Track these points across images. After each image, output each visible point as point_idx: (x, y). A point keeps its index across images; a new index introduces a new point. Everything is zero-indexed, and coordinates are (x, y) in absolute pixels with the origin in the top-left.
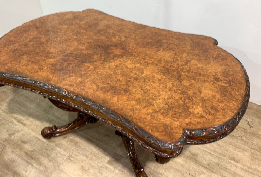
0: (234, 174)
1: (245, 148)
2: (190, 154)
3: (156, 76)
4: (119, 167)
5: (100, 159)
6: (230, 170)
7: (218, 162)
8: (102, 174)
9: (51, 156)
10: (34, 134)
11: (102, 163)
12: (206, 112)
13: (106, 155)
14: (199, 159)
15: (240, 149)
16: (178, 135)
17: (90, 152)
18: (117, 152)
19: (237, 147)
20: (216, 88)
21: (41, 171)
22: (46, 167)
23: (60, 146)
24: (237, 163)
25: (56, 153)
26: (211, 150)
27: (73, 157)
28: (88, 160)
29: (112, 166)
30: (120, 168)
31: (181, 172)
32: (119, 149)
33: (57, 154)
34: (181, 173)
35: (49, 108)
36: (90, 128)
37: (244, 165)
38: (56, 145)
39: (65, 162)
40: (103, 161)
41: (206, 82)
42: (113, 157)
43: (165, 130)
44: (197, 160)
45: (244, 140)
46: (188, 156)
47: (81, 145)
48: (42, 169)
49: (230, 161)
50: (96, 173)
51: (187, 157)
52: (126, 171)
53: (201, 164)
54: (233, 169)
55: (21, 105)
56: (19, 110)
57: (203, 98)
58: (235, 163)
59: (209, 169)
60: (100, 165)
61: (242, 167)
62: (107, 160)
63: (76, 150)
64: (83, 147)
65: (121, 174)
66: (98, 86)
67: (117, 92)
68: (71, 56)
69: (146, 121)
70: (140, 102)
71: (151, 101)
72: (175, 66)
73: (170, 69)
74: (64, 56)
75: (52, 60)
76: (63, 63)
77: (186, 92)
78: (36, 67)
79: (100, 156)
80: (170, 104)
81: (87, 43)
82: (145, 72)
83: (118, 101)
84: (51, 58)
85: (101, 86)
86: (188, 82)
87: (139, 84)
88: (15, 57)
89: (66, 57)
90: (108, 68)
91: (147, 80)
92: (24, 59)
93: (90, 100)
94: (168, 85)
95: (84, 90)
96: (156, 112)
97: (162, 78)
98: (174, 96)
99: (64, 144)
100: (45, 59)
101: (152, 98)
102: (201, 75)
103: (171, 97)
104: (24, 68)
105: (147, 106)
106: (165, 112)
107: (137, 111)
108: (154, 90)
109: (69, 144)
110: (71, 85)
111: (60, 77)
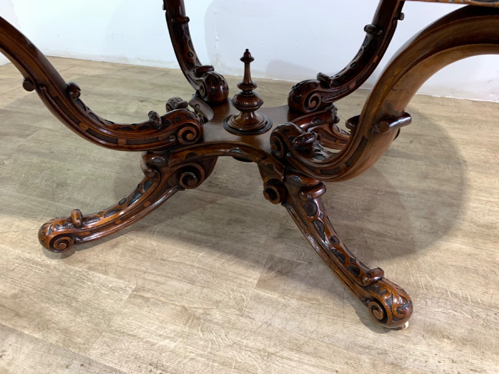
2: (477, 228)
4: (296, 290)
5: (232, 281)
8: (250, 318)
9: (80, 299)
10: (18, 251)
11: (242, 290)
13: (248, 267)
17: (198, 268)
18: (278, 255)
21: (51, 344)
22: (66, 331)
23: (105, 268)
25: (95, 289)
27: (149, 291)
28: (196, 289)
29: (275, 290)
30: (298, 293)
31: (476, 272)
32: (280, 246)
33: (97, 291)
34: (478, 274)
35: (57, 187)
36: (183, 214)
38: (90, 268)
39: (126, 307)
40: (243, 282)
42: (271, 269)
46: (475, 233)
47: (165, 256)
48: (53, 338)
50: (233, 318)
52: (320, 298)
60: (239, 295)
62: (255, 279)
63: (154, 271)
64: (175, 259)
65: (310, 307)
79: (230, 274)
99: (113, 261)
109: (131, 259)
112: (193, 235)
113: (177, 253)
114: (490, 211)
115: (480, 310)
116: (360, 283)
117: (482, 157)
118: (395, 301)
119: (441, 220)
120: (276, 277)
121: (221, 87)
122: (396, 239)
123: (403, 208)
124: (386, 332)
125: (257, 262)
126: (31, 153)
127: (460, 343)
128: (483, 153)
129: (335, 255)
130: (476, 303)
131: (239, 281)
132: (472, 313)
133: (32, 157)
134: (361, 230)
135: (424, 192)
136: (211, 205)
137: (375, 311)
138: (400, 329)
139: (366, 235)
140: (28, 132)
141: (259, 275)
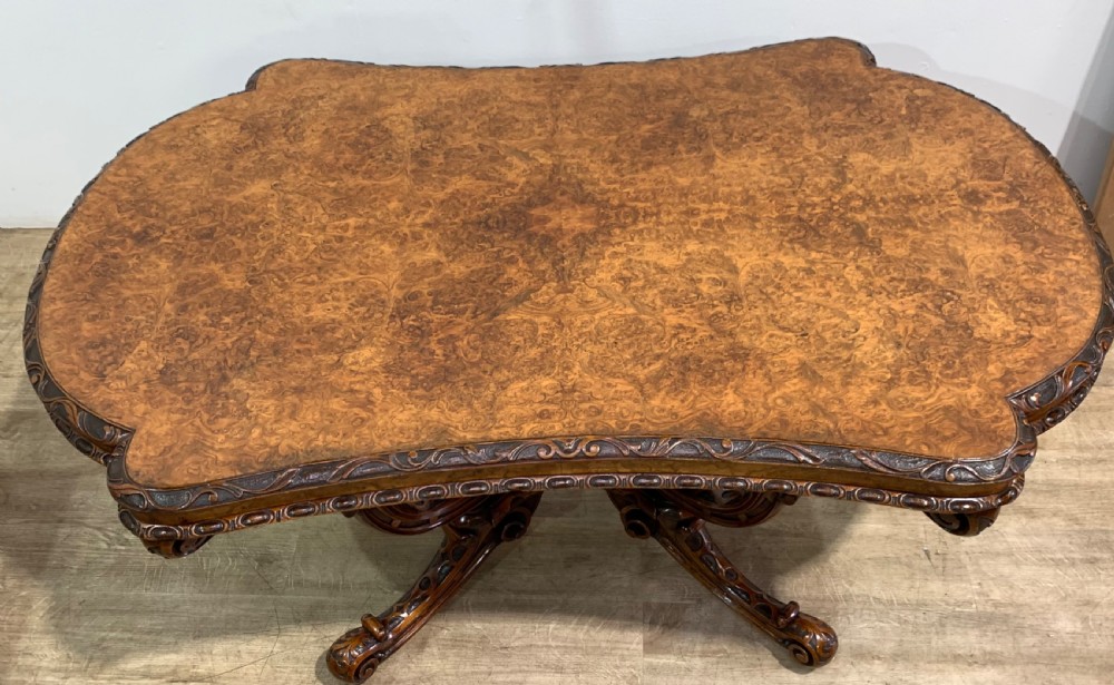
3: (787, 261)
4: (694, 645)
5: (610, 655)
11: (628, 663)
12: (1024, 321)
13: (623, 628)
16: (1004, 422)
17: (557, 647)
18: (655, 600)
20: (992, 227)
28: (570, 679)
29: (669, 652)
30: (698, 648)
31: (898, 561)
32: (652, 585)
34: (900, 563)
40: (626, 653)
41: (951, 220)
42: (653, 623)
43: (962, 427)
47: (504, 642)
52: (725, 647)
55: (122, 612)
56: (130, 635)
57: (980, 277)
60: (627, 671)
62: (638, 644)
63: (500, 668)
64: (520, 644)
65: (718, 663)
66: (634, 380)
67: (714, 371)
68: (422, 307)
69: (885, 425)
70: (814, 372)
71: (845, 355)
72: (816, 199)
73: (805, 216)
74: (392, 317)
75: (367, 352)
76: (422, 346)
77: (922, 280)
78: (336, 404)
79: (604, 645)
80: (907, 339)
81: (426, 232)
82: (740, 264)
83: (746, 402)
84: (354, 348)
85: (642, 373)
86: (899, 240)
87: (758, 312)
88: (203, 400)
89: (409, 321)
90: (601, 300)
91: (770, 289)
92: (251, 392)
93: (657, 438)
94: (849, 277)
95: (599, 412)
96: (891, 384)
97: (813, 262)
98: (896, 307)
99: (435, 669)
100: (336, 358)
101: (841, 345)
102: (916, 201)
103: (894, 317)
104: (294, 426)
105: (849, 376)
106: (915, 370)
107: (835, 408)
108: (820, 313)
109: (458, 659)
110: (541, 415)
111: (470, 405)
112: (525, 597)
113: (518, 631)
115: (908, 612)
118: (818, 637)
120: (663, 633)
124: (812, 670)
125: (632, 618)
127: (891, 661)
130: (903, 605)
132: (899, 620)
137: (798, 655)
138: (826, 664)
141: (641, 636)
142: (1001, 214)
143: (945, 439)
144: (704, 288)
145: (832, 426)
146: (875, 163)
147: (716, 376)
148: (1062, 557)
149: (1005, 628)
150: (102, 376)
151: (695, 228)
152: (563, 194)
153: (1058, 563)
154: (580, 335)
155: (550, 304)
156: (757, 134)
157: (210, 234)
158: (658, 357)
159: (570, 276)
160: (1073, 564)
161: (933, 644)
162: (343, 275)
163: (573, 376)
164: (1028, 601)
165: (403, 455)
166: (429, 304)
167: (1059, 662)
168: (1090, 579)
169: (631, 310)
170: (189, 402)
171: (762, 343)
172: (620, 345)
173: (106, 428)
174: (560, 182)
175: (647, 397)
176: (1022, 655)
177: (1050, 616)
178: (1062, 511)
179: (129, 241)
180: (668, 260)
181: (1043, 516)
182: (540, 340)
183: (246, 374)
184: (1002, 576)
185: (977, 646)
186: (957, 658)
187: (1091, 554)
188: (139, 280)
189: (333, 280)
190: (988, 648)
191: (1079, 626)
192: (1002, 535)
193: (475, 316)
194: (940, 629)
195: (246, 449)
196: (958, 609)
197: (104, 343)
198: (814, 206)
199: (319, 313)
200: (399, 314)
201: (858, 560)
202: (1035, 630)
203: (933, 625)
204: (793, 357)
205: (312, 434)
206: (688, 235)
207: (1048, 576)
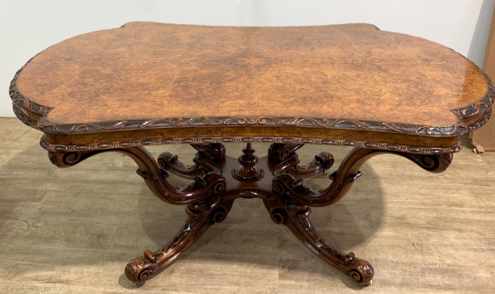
0: (468, 221)
1: (458, 186)
2: (394, 220)
3: (348, 73)
4: (304, 276)
5: (263, 279)
6: (460, 219)
7: (438, 215)
10: (101, 289)
11: (271, 283)
13: (269, 268)
14: (412, 221)
15: (452, 189)
16: (451, 117)
17: (237, 275)
19: (447, 189)
20: (436, 68)
23: (174, 287)
24: (462, 208)
26: (417, 204)
28: (243, 288)
29: (291, 279)
30: (306, 278)
31: (400, 246)
32: (284, 252)
34: (401, 247)
35: (98, 238)
37: (472, 207)
38: (164, 290)
40: (271, 279)
41: (418, 65)
43: (432, 117)
44: (409, 224)
45: (449, 177)
46: (394, 223)
47: (211, 272)
49: (451, 208)
51: (393, 225)
52: (319, 278)
53: (418, 226)
54: (462, 216)
55: (29, 254)
56: (31, 263)
57: (433, 79)
58: (460, 209)
59: (434, 228)
60: (271, 286)
61: (471, 210)
62: (276, 275)
63: (209, 283)
64: (219, 273)
65: (316, 284)
66: (282, 102)
67: (318, 101)
68: (189, 81)
69: (397, 116)
70: (363, 102)
71: (377, 98)
72: (359, 59)
73: (355, 63)
74: (175, 83)
75: (162, 91)
76: (187, 90)
77: (408, 80)
78: (146, 104)
79: (260, 275)
80: (404, 94)
81: (191, 63)
82: (328, 74)
83: (333, 109)
84: (157, 90)
85: (285, 101)
86: (396, 70)
87: (337, 86)
88: (86, 101)
89: (183, 84)
90: (267, 81)
91: (342, 80)
92: (108, 100)
93: (292, 118)
94: (376, 78)
95: (266, 110)
96: (398, 106)
97: (360, 74)
98: (398, 86)
99: (177, 282)
100: (148, 92)
101: (374, 95)
102: (402, 60)
103: (397, 89)
104: (126, 109)
105: (380, 103)
106: (409, 102)
107: (374, 111)
108: (364, 87)
109: (189, 278)
110: (240, 110)
111: (207, 106)
112: (223, 255)
113: (218, 268)
114: (400, 208)
115: (406, 267)
116: (343, 263)
117: (388, 172)
118: (365, 268)
119: (374, 218)
120: (289, 271)
121: (222, 149)
122: (351, 235)
123: (350, 214)
124: (362, 288)
125: (273, 265)
126: (55, 214)
127: (400, 286)
128: (388, 169)
129: (324, 249)
130: (403, 264)
131: (267, 278)
132: (402, 270)
133: (59, 217)
134: (329, 233)
135: (359, 201)
136: (225, 232)
137: (355, 276)
138: (368, 285)
139: (333, 235)
140: (37, 196)
141: (278, 272)
142: (440, 64)
143: (425, 121)
144: (313, 79)
145: (373, 116)
146: (383, 51)
147: (319, 102)
148: (477, 248)
149: (454, 275)
150: (43, 93)
151: (308, 65)
152: (251, 55)
153: (475, 250)
154: (258, 90)
155: (245, 82)
156: (333, 43)
157: (99, 60)
158: (293, 96)
159: (253, 75)
160: (483, 250)
161: (420, 280)
162: (154, 71)
163: (255, 100)
164: (464, 264)
165: (176, 119)
166: (191, 80)
167: (482, 290)
168: (492, 257)
169: (281, 84)
170: (80, 101)
171: (340, 94)
172: (276, 93)
173: (41, 107)
174: (249, 52)
175: (287, 107)
176: (463, 286)
177: (475, 271)
178: (474, 230)
179: (63, 60)
180: (295, 72)
181: (466, 232)
182: (240, 91)
183: (107, 95)
184: (449, 254)
185: (441, 282)
186: (431, 286)
187: (490, 247)
188: (65, 70)
189: (149, 73)
190: (447, 283)
191: (489, 275)
192: (448, 238)
193: (211, 83)
194: (422, 274)
195: (104, 115)
196: (430, 266)
197: (46, 85)
198: (359, 61)
199: (142, 80)
200: (178, 82)
201: (380, 246)
202: (469, 277)
203: (419, 272)
204: (354, 98)
205: (135, 112)
206: (305, 66)
207: (471, 254)
